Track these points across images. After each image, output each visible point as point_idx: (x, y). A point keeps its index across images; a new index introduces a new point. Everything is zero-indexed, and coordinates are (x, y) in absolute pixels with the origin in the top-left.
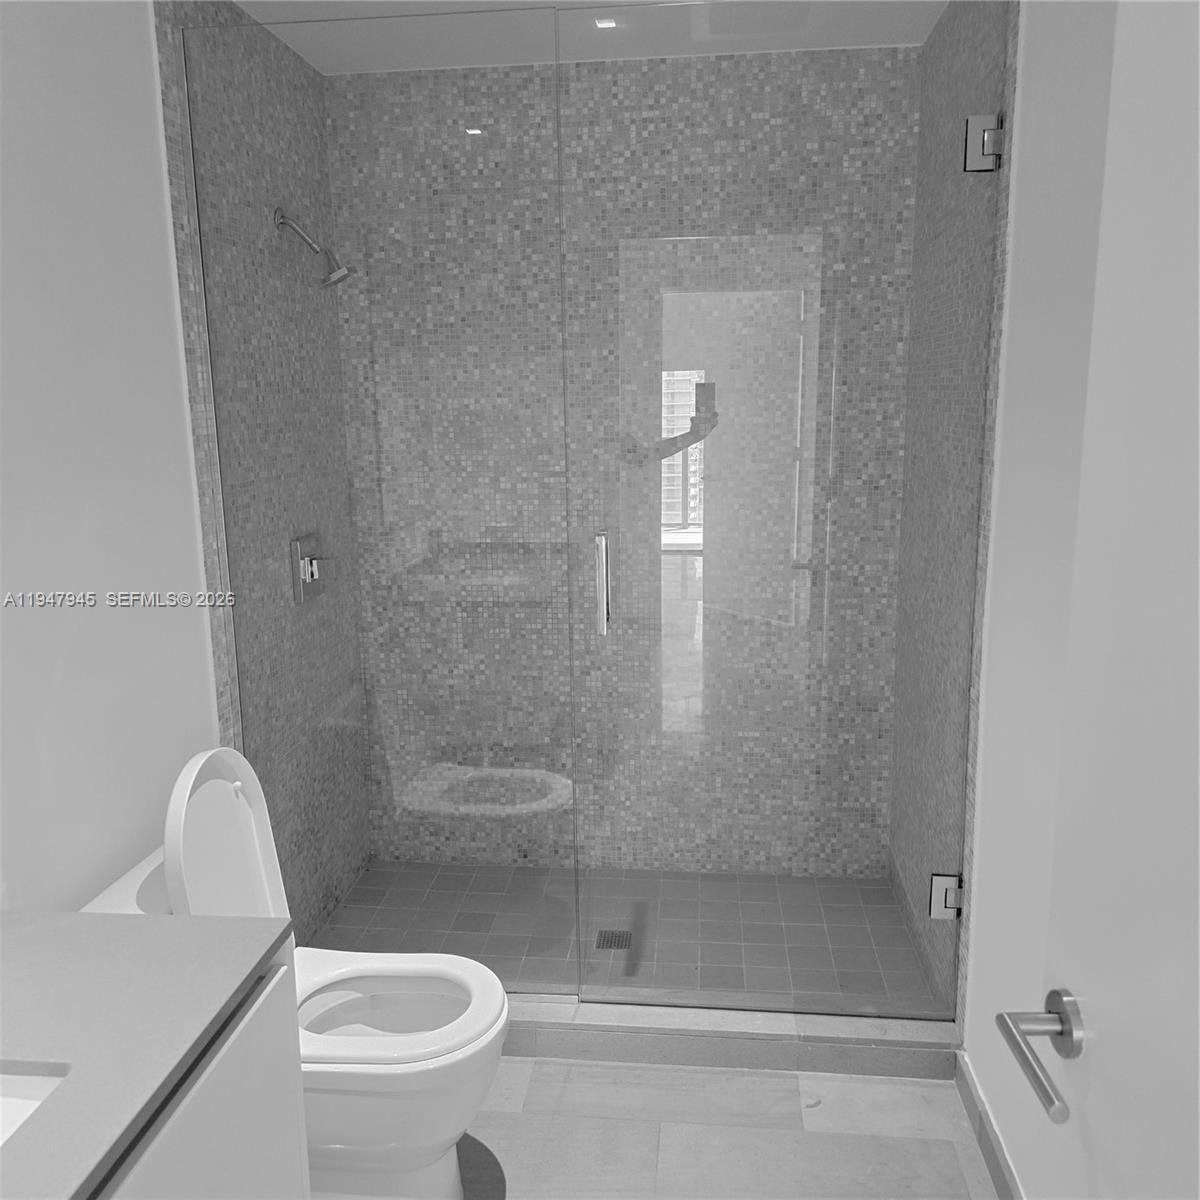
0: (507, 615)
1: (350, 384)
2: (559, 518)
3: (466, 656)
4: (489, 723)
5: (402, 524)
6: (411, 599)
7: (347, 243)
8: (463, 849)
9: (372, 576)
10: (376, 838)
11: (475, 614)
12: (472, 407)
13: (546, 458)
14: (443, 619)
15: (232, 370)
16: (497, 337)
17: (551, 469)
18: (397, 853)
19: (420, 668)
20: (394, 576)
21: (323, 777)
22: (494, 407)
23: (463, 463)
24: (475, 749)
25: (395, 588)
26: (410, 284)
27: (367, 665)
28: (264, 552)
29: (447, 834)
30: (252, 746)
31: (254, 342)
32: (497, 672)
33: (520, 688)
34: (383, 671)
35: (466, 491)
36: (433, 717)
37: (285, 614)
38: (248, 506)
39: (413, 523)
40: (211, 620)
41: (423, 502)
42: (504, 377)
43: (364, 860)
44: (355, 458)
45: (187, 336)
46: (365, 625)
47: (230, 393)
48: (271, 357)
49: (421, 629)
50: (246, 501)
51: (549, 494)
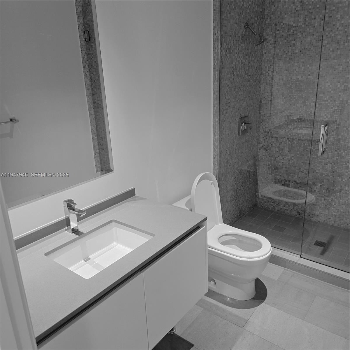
0: (302, 144)
1: (264, 72)
2: (324, 115)
3: (288, 154)
4: (293, 175)
5: (274, 114)
6: (274, 136)
7: (268, 29)
8: (281, 208)
9: (264, 129)
10: (257, 200)
11: (292, 142)
12: (300, 79)
13: (322, 95)
14: (283, 143)
15: (226, 72)
16: (311, 56)
17: (323, 99)
18: (262, 206)
19: (274, 156)
20: (270, 129)
21: (242, 182)
22: (307, 79)
23: (295, 96)
24: (288, 181)
25: (270, 132)
26: (285, 41)
27: (260, 154)
28: (231, 121)
29: (277, 204)
30: (222, 172)
31: (234, 63)
32: (297, 160)
33: (304, 166)
34: (264, 156)
35: (294, 105)
36: (276, 170)
37: (235, 138)
38: (227, 109)
39: (277, 114)
40: (213, 139)
41: (281, 108)
42: (312, 69)
43: (253, 205)
44: (263, 94)
45: (214, 64)
46: (260, 142)
47: (225, 79)
48: (239, 67)
49: (276, 145)
50: (227, 108)
51: (321, 107)
